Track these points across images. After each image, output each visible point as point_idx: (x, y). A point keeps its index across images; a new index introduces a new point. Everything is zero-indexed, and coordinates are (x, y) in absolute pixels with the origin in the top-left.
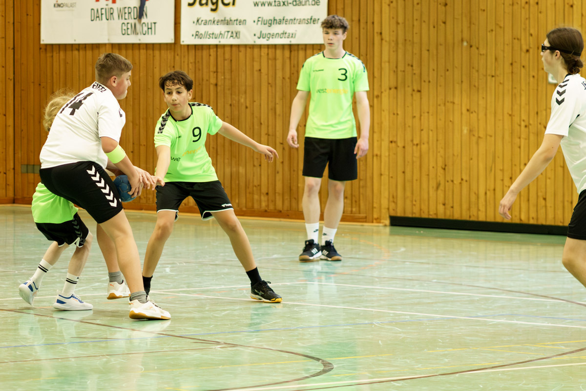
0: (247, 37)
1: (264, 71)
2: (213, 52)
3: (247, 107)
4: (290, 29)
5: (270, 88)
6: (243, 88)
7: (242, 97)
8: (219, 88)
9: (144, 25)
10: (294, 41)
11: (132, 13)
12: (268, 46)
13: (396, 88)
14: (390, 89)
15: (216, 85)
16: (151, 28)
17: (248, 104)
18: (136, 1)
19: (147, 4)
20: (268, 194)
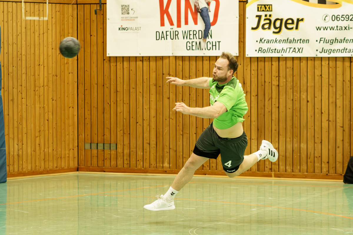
0: (309, 52)
1: (325, 76)
2: (275, 63)
3: (308, 101)
4: (351, 46)
5: (331, 88)
6: (304, 88)
7: (303, 94)
8: (281, 88)
9: (209, 43)
11: (197, 35)
12: (329, 58)
15: (279, 86)
16: (216, 46)
17: (308, 99)
18: (201, 26)
19: (212, 28)
20: (328, 162)
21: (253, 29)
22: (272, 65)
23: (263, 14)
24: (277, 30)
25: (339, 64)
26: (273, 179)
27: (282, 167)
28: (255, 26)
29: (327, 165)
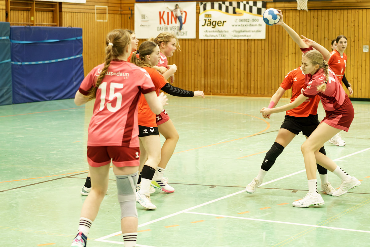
0: (228, 36)
1: (236, 48)
2: (213, 42)
3: (228, 60)
4: (248, 34)
5: (238, 54)
6: (226, 54)
7: (225, 56)
8: (215, 53)
9: (182, 33)
10: (250, 38)
11: (177, 29)
12: (238, 40)
13: (295, 53)
14: (292, 54)
15: (214, 52)
16: (185, 33)
17: (228, 59)
18: (178, 24)
19: (184, 25)
20: (237, 88)
21: (203, 26)
22: (211, 42)
23: (207, 19)
24: (214, 26)
25: (243, 42)
26: (211, 96)
27: (216, 91)
28: (204, 24)
29: (236, 90)
